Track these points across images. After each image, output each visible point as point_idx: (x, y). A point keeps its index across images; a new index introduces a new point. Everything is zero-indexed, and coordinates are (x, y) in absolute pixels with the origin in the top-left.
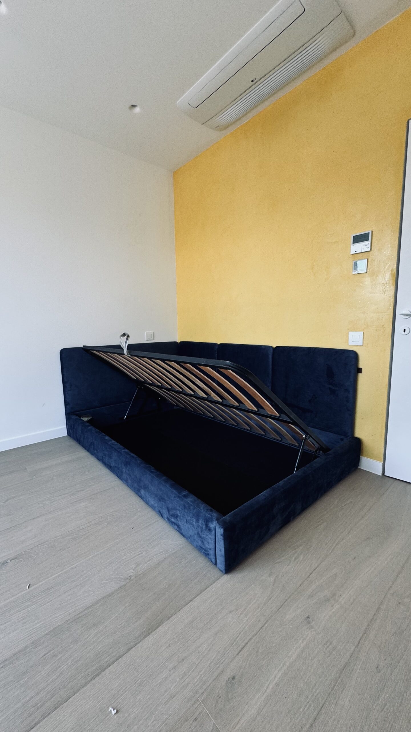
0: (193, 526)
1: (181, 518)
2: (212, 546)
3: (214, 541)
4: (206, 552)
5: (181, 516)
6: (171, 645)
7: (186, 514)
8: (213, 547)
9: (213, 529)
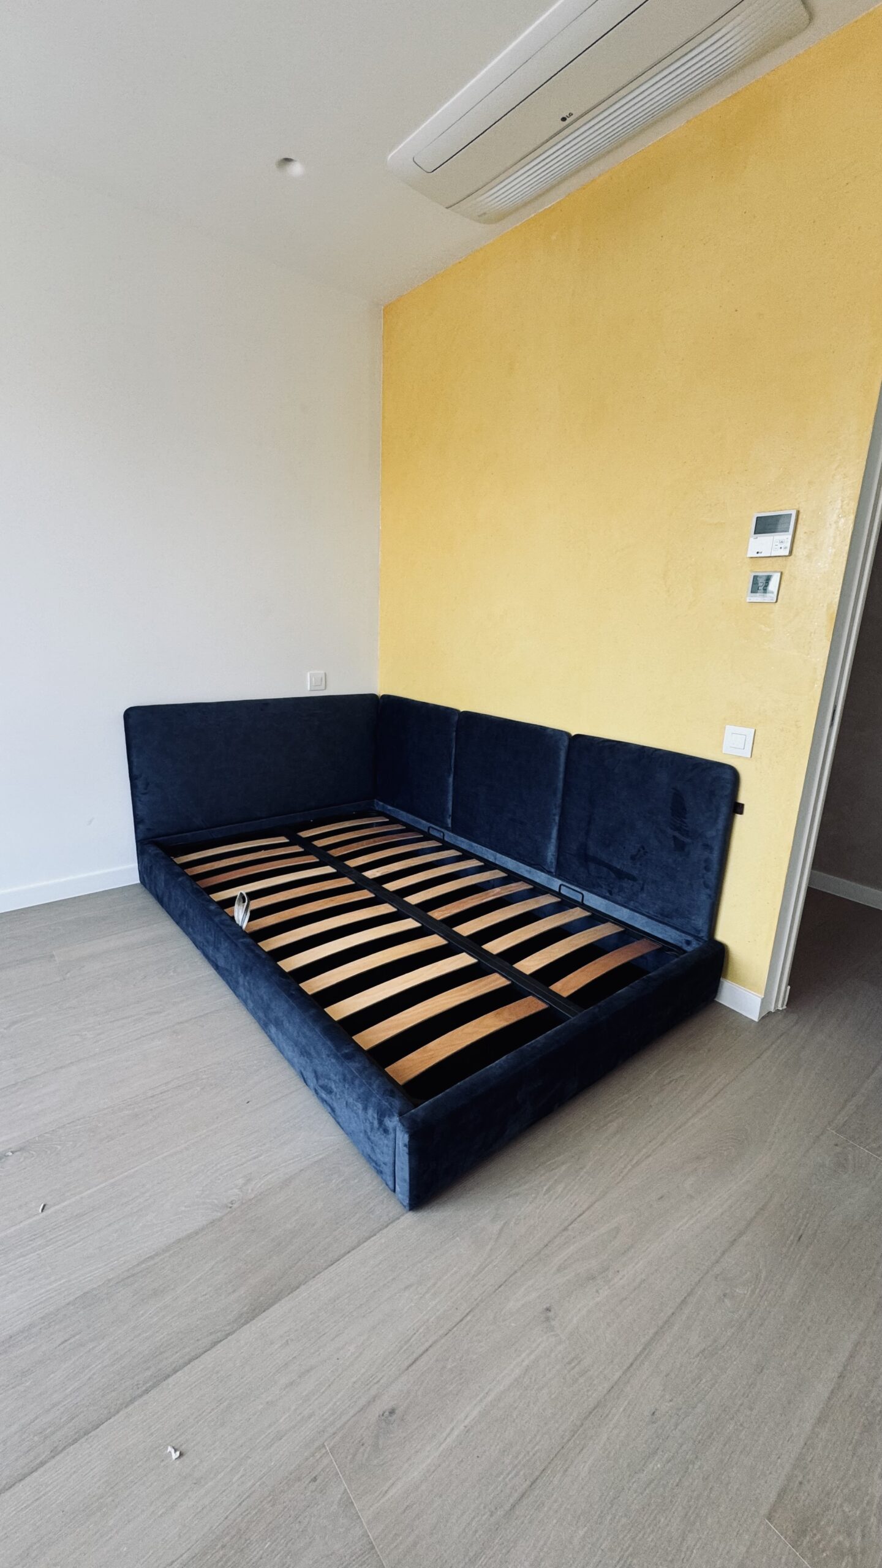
0: (358, 1116)
1: (338, 1096)
2: (388, 1159)
3: (393, 1150)
4: (378, 1168)
5: (338, 1093)
6: (289, 1342)
7: (346, 1092)
8: (392, 1161)
9: (391, 1130)
